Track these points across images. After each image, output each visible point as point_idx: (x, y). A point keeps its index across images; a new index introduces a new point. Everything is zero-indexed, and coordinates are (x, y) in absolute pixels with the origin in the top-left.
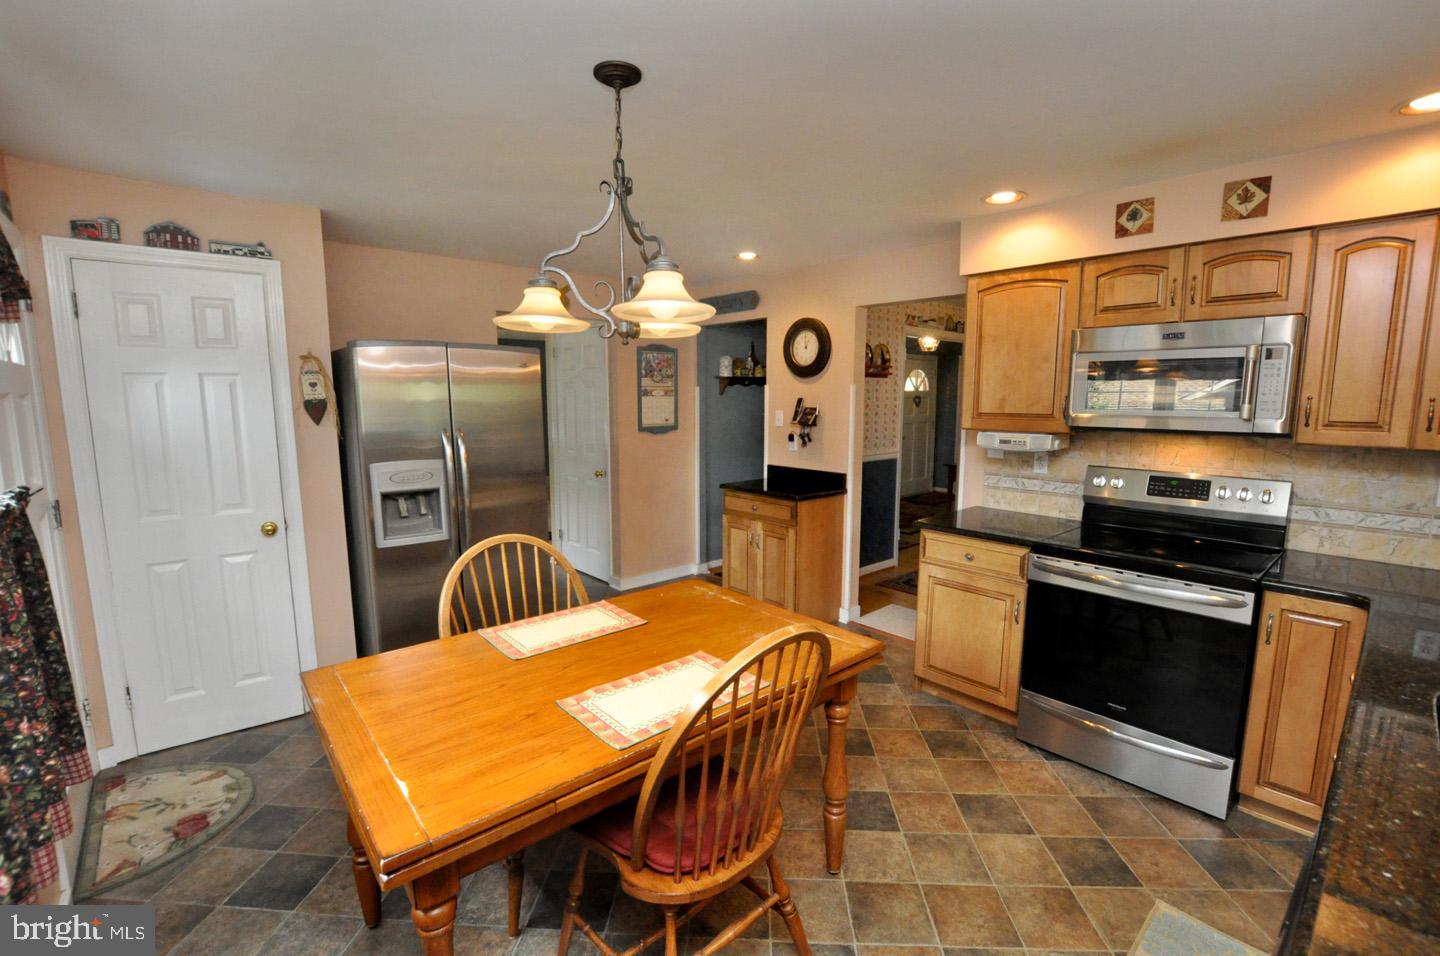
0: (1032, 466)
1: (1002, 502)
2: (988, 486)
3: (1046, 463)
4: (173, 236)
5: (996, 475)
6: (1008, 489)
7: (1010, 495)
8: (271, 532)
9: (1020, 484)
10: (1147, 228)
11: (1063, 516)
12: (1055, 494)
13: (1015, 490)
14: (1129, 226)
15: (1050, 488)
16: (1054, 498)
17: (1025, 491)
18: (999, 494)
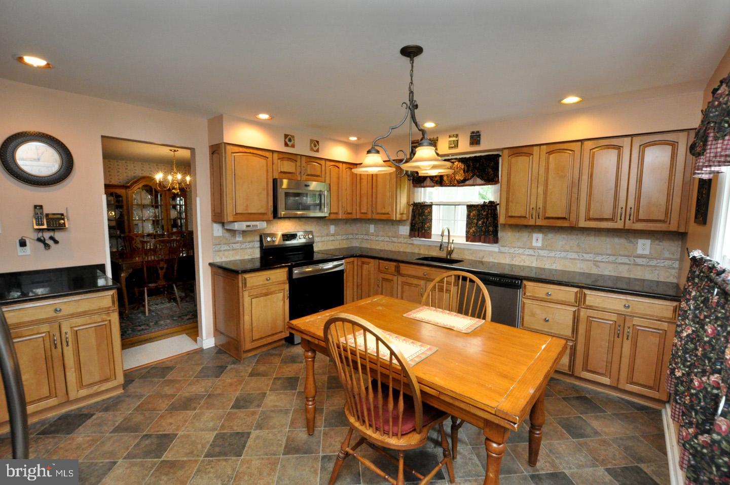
0: (235, 237)
1: (223, 257)
2: (216, 251)
3: (241, 235)
5: (219, 245)
6: (224, 250)
7: (226, 253)
9: (231, 247)
10: (293, 146)
11: (250, 257)
12: (246, 248)
13: (228, 250)
14: (289, 143)
15: (243, 246)
16: (246, 250)
17: (233, 250)
18: (221, 254)
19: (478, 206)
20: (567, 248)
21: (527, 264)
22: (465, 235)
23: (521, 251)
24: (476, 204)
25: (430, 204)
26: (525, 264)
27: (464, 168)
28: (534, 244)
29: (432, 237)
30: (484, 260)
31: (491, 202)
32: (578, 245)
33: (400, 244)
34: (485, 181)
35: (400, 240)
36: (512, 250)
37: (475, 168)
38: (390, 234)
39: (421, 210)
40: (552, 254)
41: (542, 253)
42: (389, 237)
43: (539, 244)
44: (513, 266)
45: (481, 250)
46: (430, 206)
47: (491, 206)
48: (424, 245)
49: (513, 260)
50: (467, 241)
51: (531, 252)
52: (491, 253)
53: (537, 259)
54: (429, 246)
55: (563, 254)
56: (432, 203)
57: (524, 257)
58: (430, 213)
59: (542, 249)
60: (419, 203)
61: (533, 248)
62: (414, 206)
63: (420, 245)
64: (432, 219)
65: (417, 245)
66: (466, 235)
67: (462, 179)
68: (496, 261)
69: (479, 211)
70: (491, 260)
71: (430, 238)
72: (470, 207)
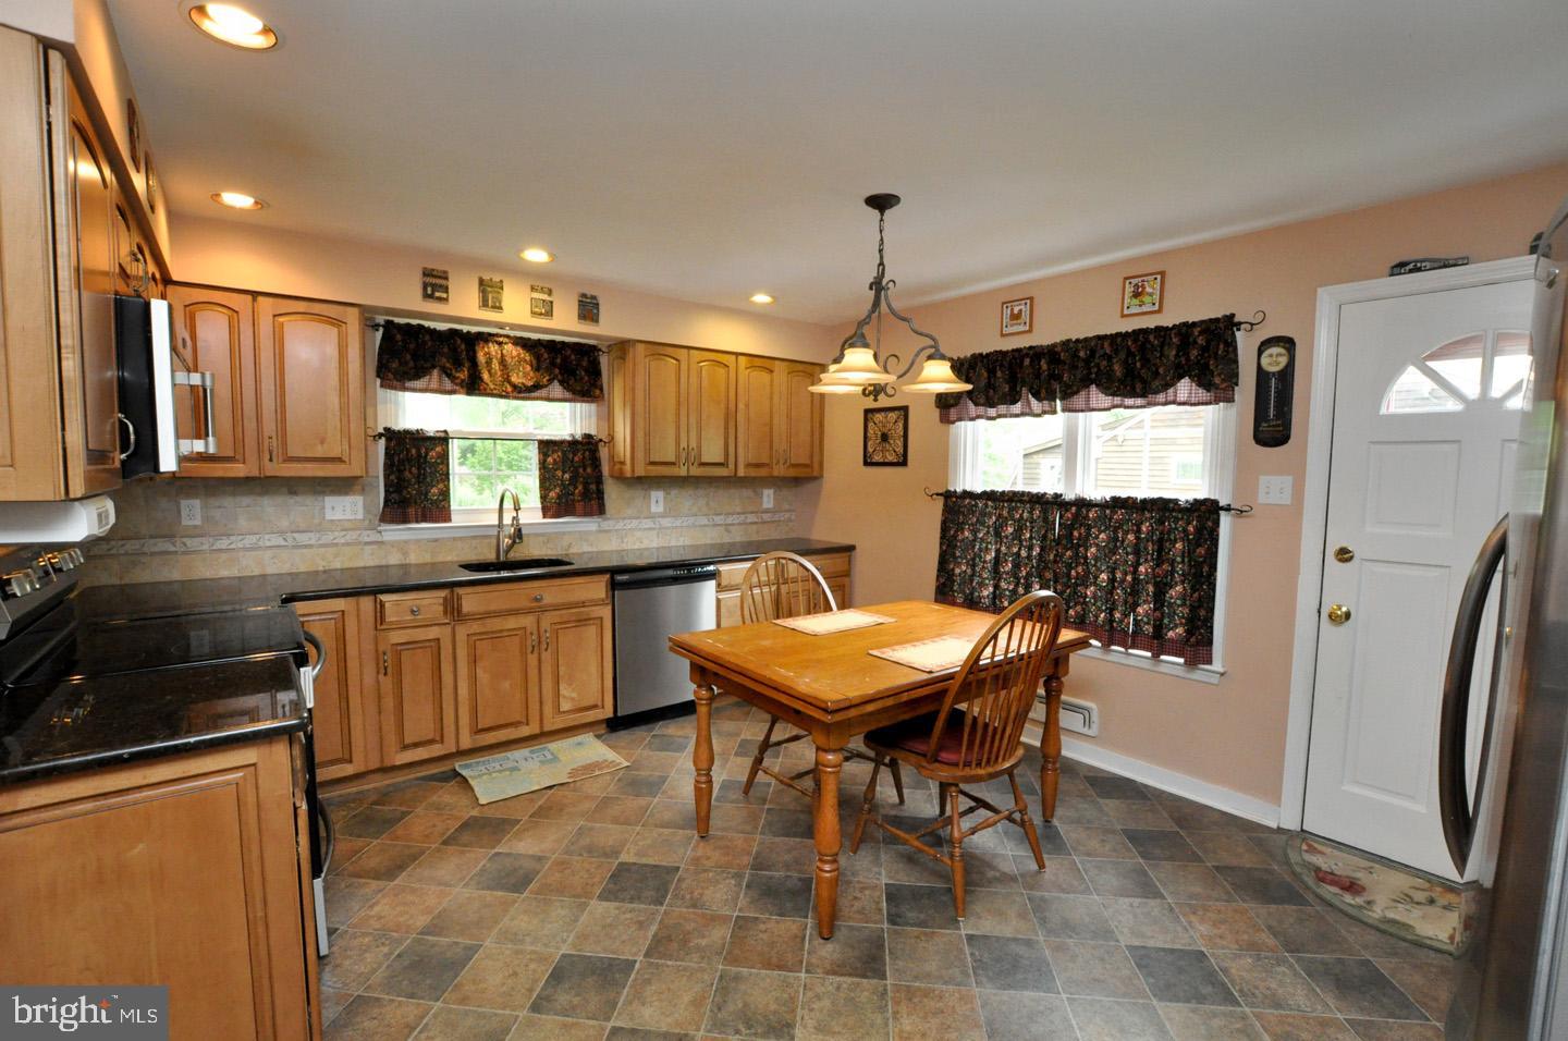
19: (562, 442)
20: (695, 509)
21: (646, 544)
22: (540, 506)
23: (635, 523)
24: (557, 438)
25: (442, 435)
26: (643, 546)
27: (531, 361)
28: (654, 509)
29: (453, 517)
30: (572, 551)
31: (588, 436)
32: (707, 504)
33: (332, 550)
34: (574, 393)
35: (328, 538)
36: (620, 525)
37: (553, 364)
38: (285, 523)
39: (414, 451)
40: (678, 523)
41: (666, 522)
42: (282, 533)
43: (660, 509)
44: (624, 553)
45: (564, 533)
46: (443, 439)
47: (589, 443)
48: (418, 541)
49: (623, 542)
50: (544, 517)
51: (648, 523)
52: (583, 536)
53: (658, 534)
54: (436, 540)
55: (692, 520)
56: (445, 432)
57: (638, 534)
58: (445, 457)
59: (663, 516)
60: (407, 432)
61: (652, 517)
62: (389, 440)
63: (406, 542)
64: (448, 474)
65: (393, 544)
66: (542, 503)
67: (530, 383)
68: (595, 549)
69: (564, 453)
70: (586, 548)
71: (450, 520)
72: (546, 446)
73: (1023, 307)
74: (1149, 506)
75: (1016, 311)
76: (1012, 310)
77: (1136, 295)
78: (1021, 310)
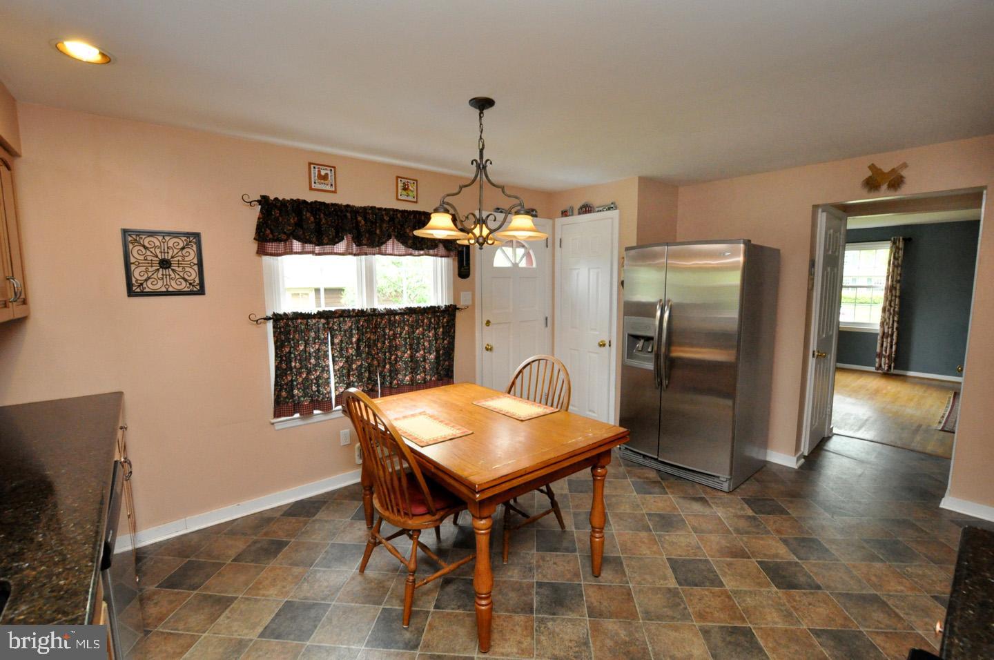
4: (586, 209)
8: (602, 345)
73: (329, 172)
74: (427, 311)
75: (323, 173)
76: (319, 171)
77: (405, 189)
78: (327, 174)
